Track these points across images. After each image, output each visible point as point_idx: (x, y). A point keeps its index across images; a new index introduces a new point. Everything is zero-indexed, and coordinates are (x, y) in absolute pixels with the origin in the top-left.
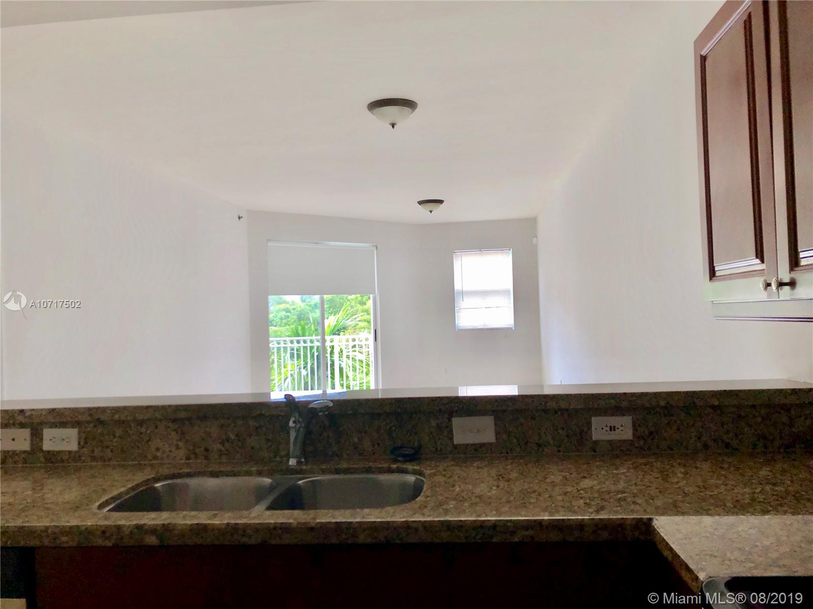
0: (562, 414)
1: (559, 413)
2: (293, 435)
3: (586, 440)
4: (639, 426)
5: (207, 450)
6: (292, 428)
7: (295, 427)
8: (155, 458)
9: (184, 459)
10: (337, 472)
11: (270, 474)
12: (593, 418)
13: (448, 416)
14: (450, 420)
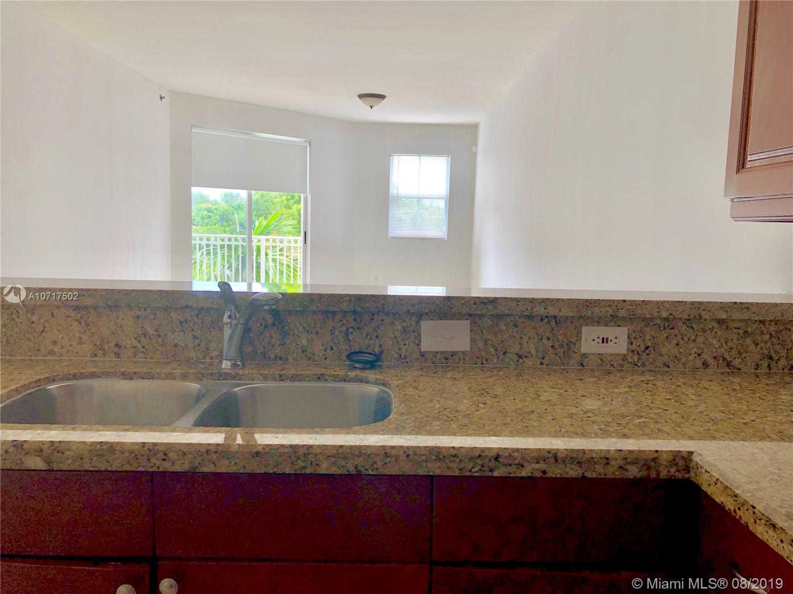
0: (549, 322)
1: (546, 320)
2: (227, 332)
3: (574, 352)
4: (635, 338)
5: (117, 345)
6: (227, 324)
7: (231, 323)
8: (51, 353)
9: (89, 355)
10: (282, 378)
11: (198, 378)
12: (584, 328)
13: (416, 319)
14: (418, 322)
